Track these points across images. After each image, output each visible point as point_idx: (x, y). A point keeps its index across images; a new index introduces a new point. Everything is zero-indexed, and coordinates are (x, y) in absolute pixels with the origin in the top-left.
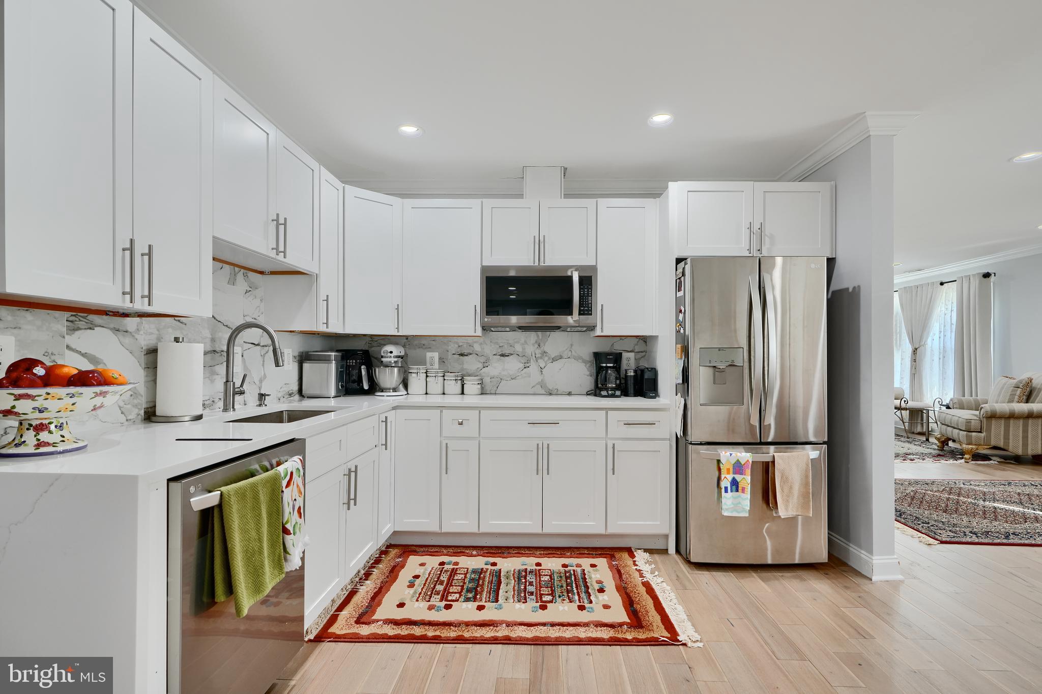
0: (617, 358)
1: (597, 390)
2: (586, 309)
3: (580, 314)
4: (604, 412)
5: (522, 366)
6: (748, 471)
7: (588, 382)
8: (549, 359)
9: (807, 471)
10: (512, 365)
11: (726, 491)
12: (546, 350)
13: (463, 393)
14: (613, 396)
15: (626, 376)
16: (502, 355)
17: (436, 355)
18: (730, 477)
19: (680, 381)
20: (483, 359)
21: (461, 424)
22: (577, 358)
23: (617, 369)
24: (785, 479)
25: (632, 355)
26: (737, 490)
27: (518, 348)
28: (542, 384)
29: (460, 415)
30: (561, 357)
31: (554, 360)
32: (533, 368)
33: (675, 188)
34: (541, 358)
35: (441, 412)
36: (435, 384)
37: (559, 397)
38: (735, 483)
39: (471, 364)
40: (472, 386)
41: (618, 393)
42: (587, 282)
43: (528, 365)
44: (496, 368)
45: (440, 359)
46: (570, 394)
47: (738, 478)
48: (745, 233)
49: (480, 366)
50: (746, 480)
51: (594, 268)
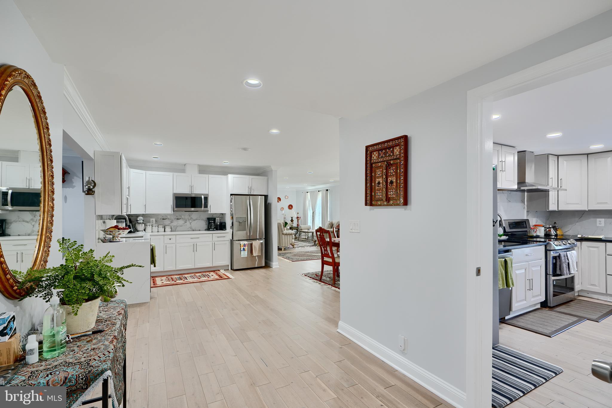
0: (214, 219)
1: (208, 229)
2: (206, 206)
3: (204, 208)
4: (212, 234)
5: (184, 222)
6: (247, 246)
7: (206, 227)
8: (193, 220)
9: (260, 245)
10: (181, 222)
11: (242, 251)
12: (192, 217)
13: (165, 231)
14: (213, 230)
15: (217, 224)
16: (178, 219)
17: (154, 220)
18: (243, 248)
19: (231, 226)
20: (171, 221)
21: (170, 239)
22: (202, 220)
23: (214, 222)
24: (255, 247)
25: (218, 218)
26: (244, 251)
27: (183, 217)
28: (191, 228)
29: (170, 237)
30: (197, 219)
31: (194, 220)
32: (188, 223)
33: (230, 176)
34: (190, 220)
35: (164, 236)
36: (155, 229)
37: (196, 231)
38: (244, 249)
39: (167, 222)
40: (168, 229)
41: (215, 229)
42: (206, 199)
43: (186, 222)
44: (175, 223)
45: (155, 221)
46: (200, 230)
47: (245, 248)
48: (247, 188)
49: (170, 222)
50: (246, 248)
51: (208, 195)
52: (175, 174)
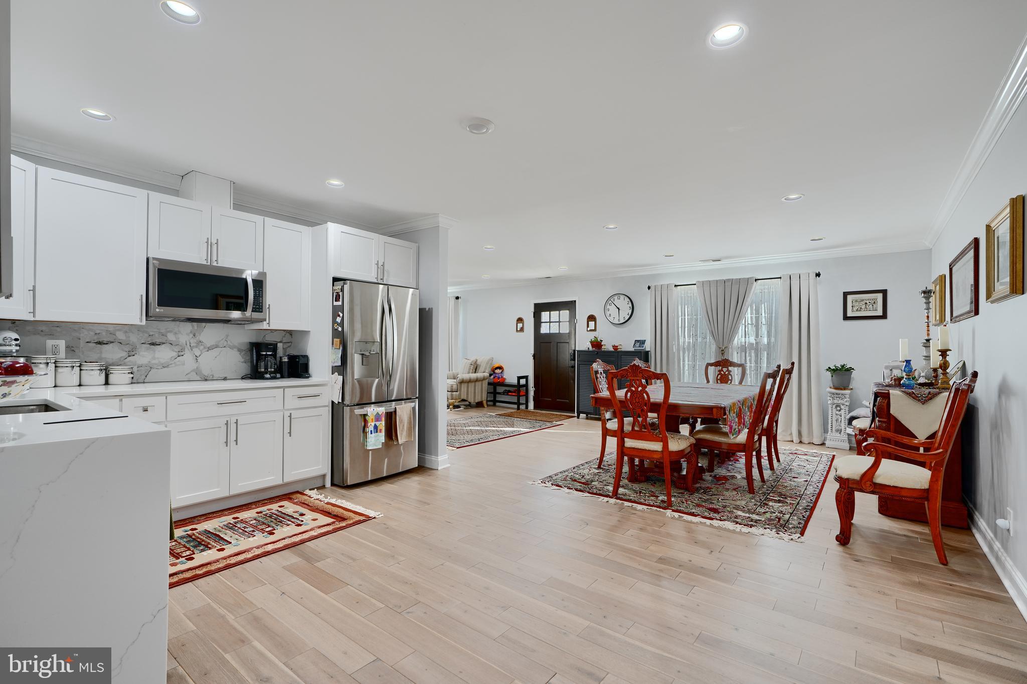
0: (274, 347)
1: (256, 374)
2: (259, 307)
3: (253, 311)
4: (281, 390)
5: (175, 354)
6: (383, 419)
7: (245, 369)
8: (205, 348)
9: (410, 415)
10: (164, 354)
11: (371, 433)
12: (201, 339)
13: (107, 383)
14: (274, 378)
15: (281, 362)
16: (153, 344)
17: (62, 344)
18: (373, 424)
19: (339, 363)
20: (127, 348)
21: (146, 410)
22: (232, 348)
23: (274, 355)
24: (401, 421)
25: (281, 344)
26: (377, 432)
27: (171, 337)
28: (197, 371)
29: (145, 402)
30: (217, 346)
31: (209, 349)
32: (188, 357)
33: (333, 229)
34: (196, 347)
35: (121, 400)
36: (69, 376)
37: (215, 382)
38: (376, 427)
39: (111, 353)
40: (119, 376)
41: (278, 375)
42: (259, 284)
43: (182, 354)
44: (144, 357)
45: (67, 347)
46: (225, 379)
47: (378, 424)
48: (374, 267)
49: (125, 354)
50: (382, 425)
51: (264, 274)
52: (156, 196)
